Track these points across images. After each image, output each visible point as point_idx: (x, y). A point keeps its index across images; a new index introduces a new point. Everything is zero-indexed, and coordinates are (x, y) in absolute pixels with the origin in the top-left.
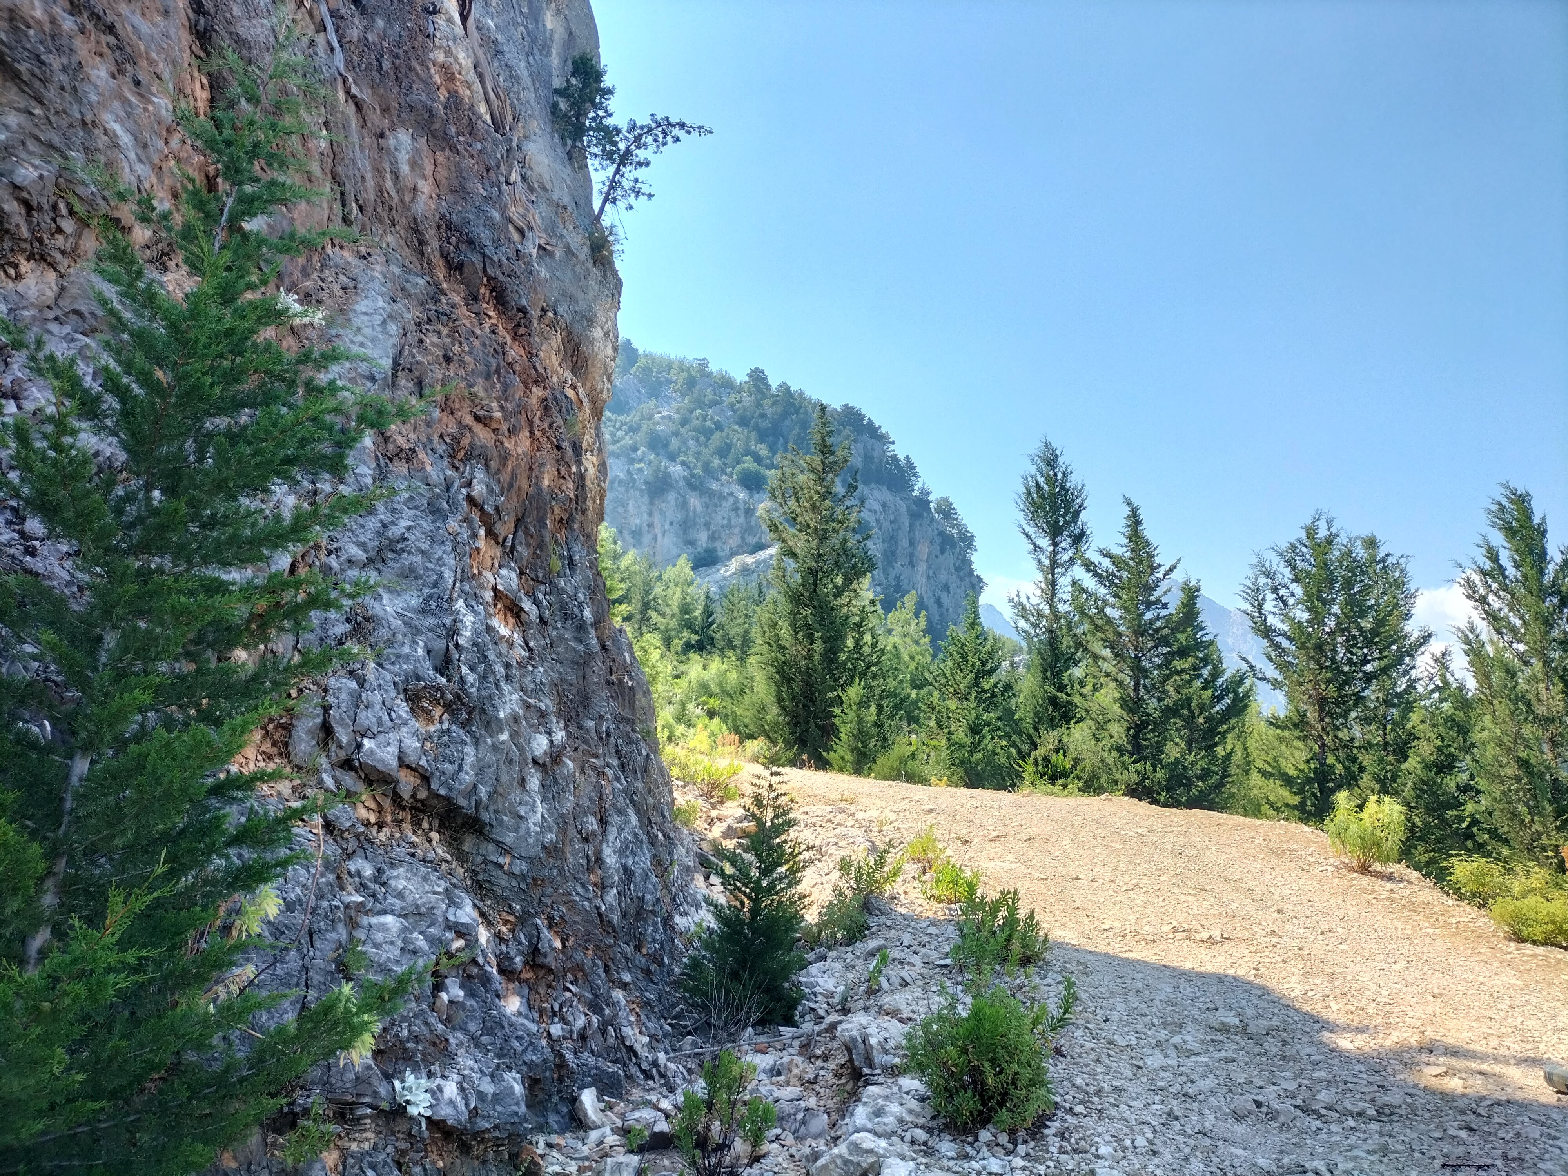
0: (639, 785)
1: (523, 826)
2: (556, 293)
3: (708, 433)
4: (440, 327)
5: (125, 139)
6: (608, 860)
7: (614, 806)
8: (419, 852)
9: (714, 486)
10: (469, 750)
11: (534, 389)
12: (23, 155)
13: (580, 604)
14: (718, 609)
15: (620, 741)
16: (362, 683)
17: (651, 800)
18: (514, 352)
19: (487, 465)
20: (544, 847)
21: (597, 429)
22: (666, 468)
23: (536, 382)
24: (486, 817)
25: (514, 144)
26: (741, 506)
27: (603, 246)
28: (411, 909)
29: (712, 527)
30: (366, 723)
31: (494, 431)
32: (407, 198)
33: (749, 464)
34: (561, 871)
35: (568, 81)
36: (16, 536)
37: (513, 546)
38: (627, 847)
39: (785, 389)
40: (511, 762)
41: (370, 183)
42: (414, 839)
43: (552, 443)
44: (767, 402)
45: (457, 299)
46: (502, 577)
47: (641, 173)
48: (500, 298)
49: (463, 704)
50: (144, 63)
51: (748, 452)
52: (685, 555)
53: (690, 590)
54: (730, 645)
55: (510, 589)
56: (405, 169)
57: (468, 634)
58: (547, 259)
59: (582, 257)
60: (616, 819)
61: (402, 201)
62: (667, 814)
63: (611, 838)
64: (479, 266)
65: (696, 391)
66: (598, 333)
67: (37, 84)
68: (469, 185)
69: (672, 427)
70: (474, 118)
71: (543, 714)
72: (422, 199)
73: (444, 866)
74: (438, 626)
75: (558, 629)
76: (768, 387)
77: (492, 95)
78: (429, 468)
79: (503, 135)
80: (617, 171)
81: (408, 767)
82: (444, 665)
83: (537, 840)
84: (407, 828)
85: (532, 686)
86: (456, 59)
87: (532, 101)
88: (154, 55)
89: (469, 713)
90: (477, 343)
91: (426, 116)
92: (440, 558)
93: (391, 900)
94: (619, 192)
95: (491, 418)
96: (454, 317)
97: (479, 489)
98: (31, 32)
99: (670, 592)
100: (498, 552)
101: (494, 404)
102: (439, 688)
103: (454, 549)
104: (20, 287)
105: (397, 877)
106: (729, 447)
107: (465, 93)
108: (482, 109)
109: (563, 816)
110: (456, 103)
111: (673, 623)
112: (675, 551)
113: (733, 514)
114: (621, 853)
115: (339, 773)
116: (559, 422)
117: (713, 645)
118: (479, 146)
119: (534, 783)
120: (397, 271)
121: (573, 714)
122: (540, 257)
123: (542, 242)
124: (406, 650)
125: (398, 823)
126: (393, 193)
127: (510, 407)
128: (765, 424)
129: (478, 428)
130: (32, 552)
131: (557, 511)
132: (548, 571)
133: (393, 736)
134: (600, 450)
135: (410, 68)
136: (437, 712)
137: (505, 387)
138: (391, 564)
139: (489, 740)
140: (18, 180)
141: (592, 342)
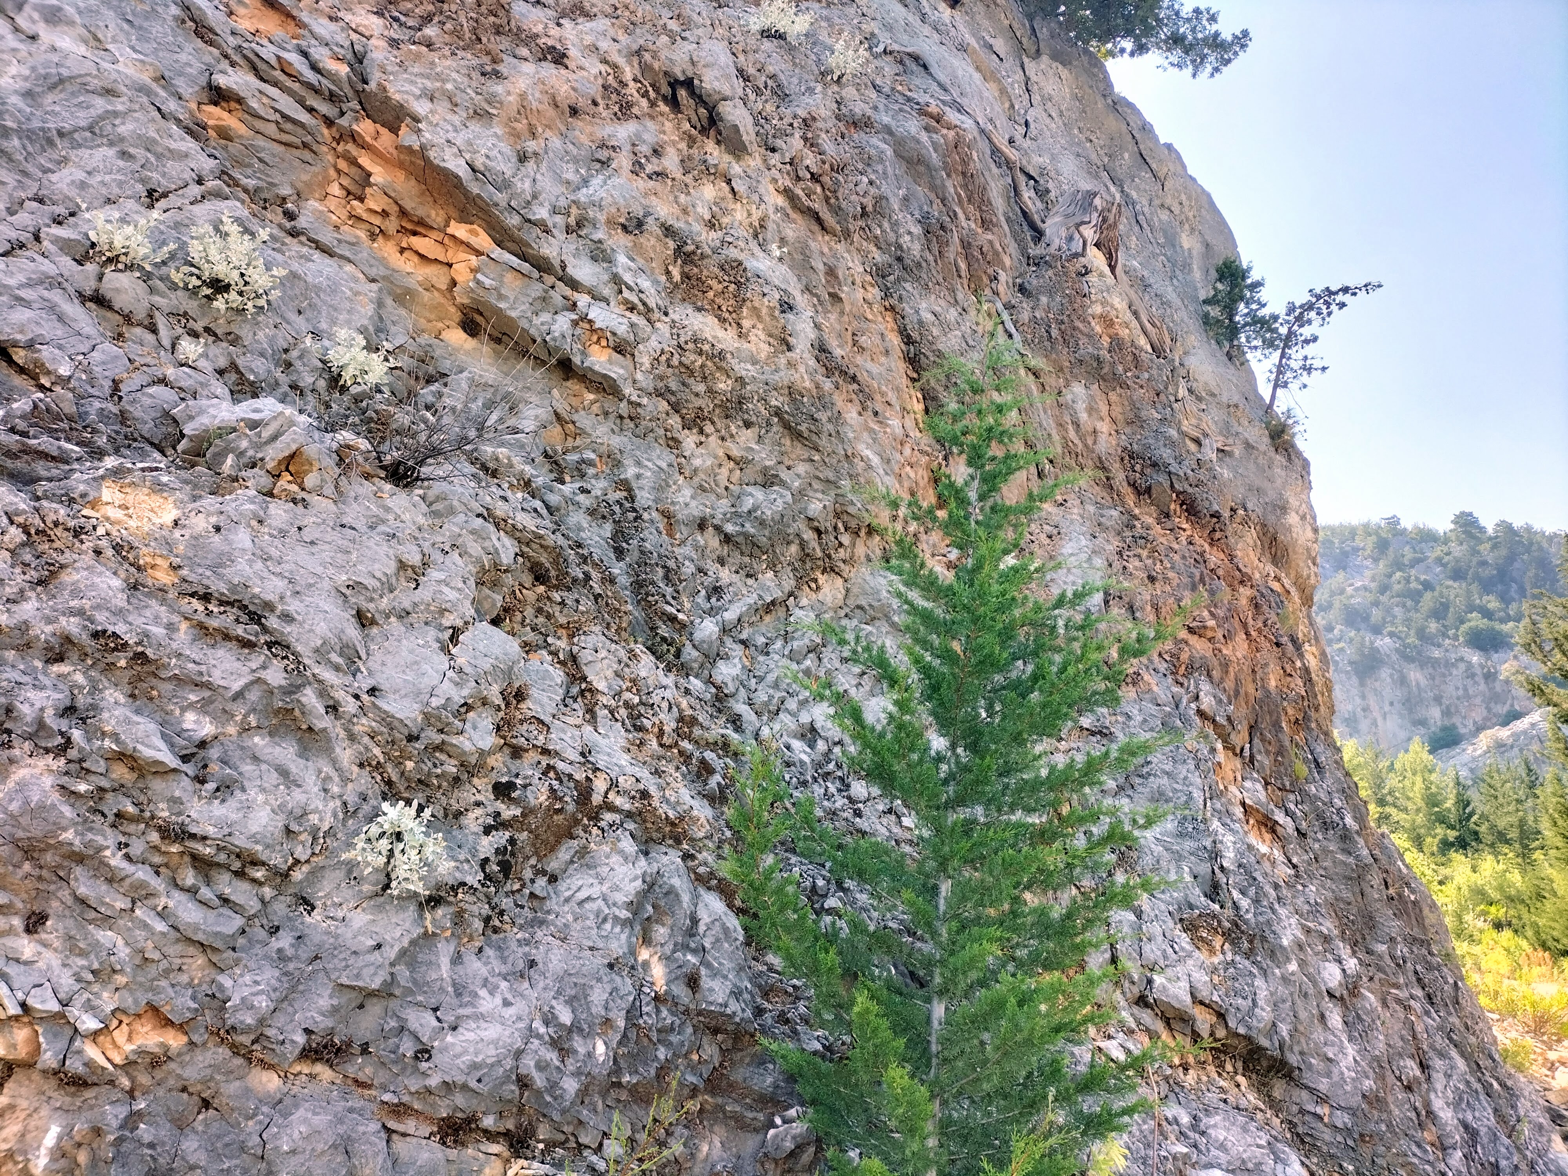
0: (1454, 1019)
1: (1336, 1071)
2: (1242, 490)
3: (1416, 596)
4: (1140, 551)
5: (875, 460)
6: (1441, 1114)
7: (1432, 1047)
8: (1231, 1099)
9: (1437, 653)
10: (1259, 982)
11: (1241, 590)
12: (811, 494)
13: (1339, 810)
14: (1473, 794)
15: (1419, 968)
16: (1139, 914)
17: (1473, 1040)
18: (1214, 558)
19: (1209, 675)
20: (1364, 1096)
21: (1309, 617)
22: (1372, 643)
23: (1242, 582)
24: (1293, 1059)
25: (1177, 364)
26: (1478, 671)
27: (1283, 431)
28: (1238, 1164)
29: (1444, 700)
30: (1152, 957)
31: (1210, 640)
32: (1090, 442)
33: (1476, 621)
34: (1389, 1126)
35: (1215, 288)
36: (846, 801)
37: (1252, 757)
38: (1461, 1099)
39: (1506, 528)
40: (1306, 995)
41: (1056, 437)
42: (1222, 1083)
43: (1270, 641)
44: (1484, 548)
45: (1150, 520)
46: (1248, 791)
47: (1309, 350)
48: (1191, 509)
49: (1242, 932)
50: (878, 397)
51: (1471, 608)
52: (1417, 739)
53: (1433, 777)
54: (1502, 837)
55: (1259, 802)
56: (1083, 416)
57: (1232, 855)
58: (1227, 459)
59: (1263, 448)
60: (1438, 1063)
61: (1086, 445)
62: (1497, 1057)
63: (1439, 1086)
64: (1167, 484)
65: (1391, 552)
66: (1292, 519)
67: (814, 437)
68: (1143, 414)
69: (1370, 597)
70: (1137, 352)
71: (1326, 939)
72: (1103, 438)
73: (1259, 1115)
74: (1198, 849)
75: (1318, 841)
76: (1482, 530)
77: (1148, 326)
78: (1155, 688)
79: (1165, 358)
80: (1283, 356)
81: (1202, 1003)
82: (1214, 891)
83: (1356, 1088)
84: (1211, 1069)
85: (1307, 907)
86: (1112, 306)
87: (1186, 319)
88: (884, 388)
89: (1251, 942)
90: (1176, 557)
91: (1095, 365)
92: (1186, 778)
93: (1214, 1152)
94: (1289, 374)
95: (1205, 627)
96: (1150, 538)
97: (1207, 702)
98: (805, 399)
99: (1407, 782)
100: (1238, 763)
101: (1206, 613)
102: (1214, 916)
103: (1197, 767)
104: (820, 596)
105: (1215, 1126)
106: (1446, 606)
107: (1124, 333)
108: (1142, 342)
109: (1377, 1059)
110: (1118, 345)
111: (1420, 819)
112: (1402, 735)
113: (1469, 682)
114: (1456, 1105)
115: (1136, 1010)
116: (1273, 618)
117: (1478, 840)
118: (1146, 375)
119: (1335, 1019)
120: (1092, 509)
121: (1359, 937)
122: (1220, 460)
123: (1219, 445)
124: (1173, 877)
125: (1202, 1064)
126: (1076, 441)
127: (1220, 613)
128: (1487, 572)
129: (1193, 640)
130: (858, 814)
131: (1290, 712)
132: (1295, 781)
133: (1180, 969)
134: (1316, 639)
135: (1074, 328)
136: (1218, 942)
137: (1212, 593)
138: (1140, 789)
139: (1277, 971)
140: (811, 514)
141: (1289, 529)
